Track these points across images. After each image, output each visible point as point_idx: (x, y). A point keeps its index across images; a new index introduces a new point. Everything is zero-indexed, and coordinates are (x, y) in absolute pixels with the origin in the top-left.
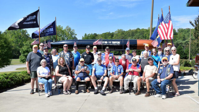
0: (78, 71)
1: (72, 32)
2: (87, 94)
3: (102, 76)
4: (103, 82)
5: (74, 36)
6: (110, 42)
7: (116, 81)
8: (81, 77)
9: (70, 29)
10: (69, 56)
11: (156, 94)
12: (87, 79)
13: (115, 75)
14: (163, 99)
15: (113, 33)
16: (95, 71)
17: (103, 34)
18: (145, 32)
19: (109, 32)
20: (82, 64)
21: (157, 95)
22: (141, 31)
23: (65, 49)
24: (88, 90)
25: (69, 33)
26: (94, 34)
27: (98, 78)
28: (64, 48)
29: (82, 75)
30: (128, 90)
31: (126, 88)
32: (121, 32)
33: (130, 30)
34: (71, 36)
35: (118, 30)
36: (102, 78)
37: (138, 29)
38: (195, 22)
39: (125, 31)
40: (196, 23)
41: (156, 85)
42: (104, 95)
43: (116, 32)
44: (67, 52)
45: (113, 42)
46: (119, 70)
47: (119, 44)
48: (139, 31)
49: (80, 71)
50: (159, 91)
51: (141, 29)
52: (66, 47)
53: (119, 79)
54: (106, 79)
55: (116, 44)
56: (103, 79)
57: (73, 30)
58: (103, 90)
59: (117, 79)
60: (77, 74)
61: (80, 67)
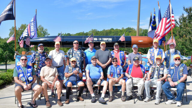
0: (68, 73)
1: (44, 31)
2: (80, 103)
3: (98, 79)
4: (101, 87)
5: (47, 36)
6: (101, 38)
7: (116, 85)
8: (72, 81)
9: (43, 29)
10: (80, 55)
11: (167, 101)
12: (80, 84)
13: (114, 77)
14: (178, 106)
15: (87, 32)
16: (89, 73)
17: (76, 34)
18: (119, 32)
19: (83, 32)
20: (73, 64)
21: (169, 101)
22: (115, 31)
23: (76, 46)
24: (81, 98)
25: (41, 33)
26: (68, 34)
27: (94, 81)
28: (74, 44)
29: (73, 78)
30: (131, 96)
31: (129, 93)
32: (95, 32)
33: (104, 30)
34: (44, 36)
35: (92, 30)
36: (99, 81)
37: (113, 29)
38: (179, 20)
39: (99, 31)
40: (180, 22)
41: (168, 89)
42: (105, 103)
43: (90, 32)
44: (78, 50)
45: (104, 38)
46: (118, 71)
47: (110, 41)
48: (113, 31)
49: (71, 73)
50: (172, 96)
51: (114, 29)
52: (77, 43)
53: (120, 83)
54: (104, 83)
55: (107, 41)
56: (101, 84)
57: (46, 30)
58: (103, 98)
59: (117, 83)
60: (67, 77)
61: (71, 68)
